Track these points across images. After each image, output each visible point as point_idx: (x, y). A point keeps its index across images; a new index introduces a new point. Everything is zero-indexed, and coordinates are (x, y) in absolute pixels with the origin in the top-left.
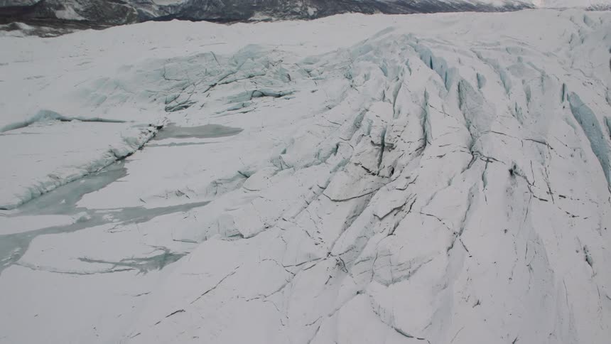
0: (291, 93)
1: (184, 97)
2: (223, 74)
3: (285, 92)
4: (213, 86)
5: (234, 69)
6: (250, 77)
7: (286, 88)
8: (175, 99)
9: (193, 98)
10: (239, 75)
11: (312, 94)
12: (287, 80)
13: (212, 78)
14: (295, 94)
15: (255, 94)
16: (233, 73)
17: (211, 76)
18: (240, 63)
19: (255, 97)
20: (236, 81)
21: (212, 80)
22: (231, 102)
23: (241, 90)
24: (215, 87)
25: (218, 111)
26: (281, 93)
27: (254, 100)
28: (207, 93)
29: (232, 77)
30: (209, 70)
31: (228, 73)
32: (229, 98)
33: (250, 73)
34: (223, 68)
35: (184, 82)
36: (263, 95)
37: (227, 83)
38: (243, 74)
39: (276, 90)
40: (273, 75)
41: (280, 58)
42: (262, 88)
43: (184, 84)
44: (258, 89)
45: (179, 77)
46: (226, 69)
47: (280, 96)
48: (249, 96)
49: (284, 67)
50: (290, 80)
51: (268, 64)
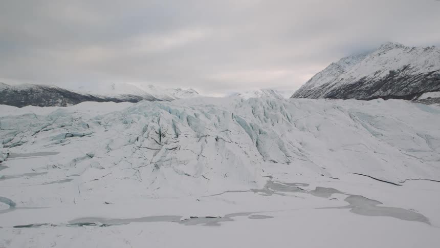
0: (91, 134)
1: (17, 139)
2: (44, 125)
3: (87, 133)
4: (37, 132)
5: (51, 122)
6: (62, 127)
7: (88, 131)
8: (10, 141)
9: (24, 139)
10: (54, 126)
11: (106, 132)
12: (87, 127)
14: (94, 134)
15: (68, 135)
16: (50, 125)
17: (34, 127)
18: (54, 120)
19: (68, 137)
20: (53, 129)
21: (36, 129)
22: (52, 140)
23: (58, 134)
24: (39, 133)
25: (46, 145)
26: (85, 134)
27: (67, 138)
28: (34, 136)
29: (48, 127)
30: (33, 123)
31: (46, 125)
32: (51, 137)
33: (61, 124)
34: (42, 122)
35: (16, 130)
36: (73, 136)
37: (47, 130)
38: (57, 125)
39: (82, 133)
40: (77, 125)
41: (80, 116)
42: (71, 132)
43: (14, 132)
45: (12, 128)
46: (45, 123)
47: (83, 136)
48: (64, 136)
49: (83, 120)
50: (89, 127)
51: (72, 119)
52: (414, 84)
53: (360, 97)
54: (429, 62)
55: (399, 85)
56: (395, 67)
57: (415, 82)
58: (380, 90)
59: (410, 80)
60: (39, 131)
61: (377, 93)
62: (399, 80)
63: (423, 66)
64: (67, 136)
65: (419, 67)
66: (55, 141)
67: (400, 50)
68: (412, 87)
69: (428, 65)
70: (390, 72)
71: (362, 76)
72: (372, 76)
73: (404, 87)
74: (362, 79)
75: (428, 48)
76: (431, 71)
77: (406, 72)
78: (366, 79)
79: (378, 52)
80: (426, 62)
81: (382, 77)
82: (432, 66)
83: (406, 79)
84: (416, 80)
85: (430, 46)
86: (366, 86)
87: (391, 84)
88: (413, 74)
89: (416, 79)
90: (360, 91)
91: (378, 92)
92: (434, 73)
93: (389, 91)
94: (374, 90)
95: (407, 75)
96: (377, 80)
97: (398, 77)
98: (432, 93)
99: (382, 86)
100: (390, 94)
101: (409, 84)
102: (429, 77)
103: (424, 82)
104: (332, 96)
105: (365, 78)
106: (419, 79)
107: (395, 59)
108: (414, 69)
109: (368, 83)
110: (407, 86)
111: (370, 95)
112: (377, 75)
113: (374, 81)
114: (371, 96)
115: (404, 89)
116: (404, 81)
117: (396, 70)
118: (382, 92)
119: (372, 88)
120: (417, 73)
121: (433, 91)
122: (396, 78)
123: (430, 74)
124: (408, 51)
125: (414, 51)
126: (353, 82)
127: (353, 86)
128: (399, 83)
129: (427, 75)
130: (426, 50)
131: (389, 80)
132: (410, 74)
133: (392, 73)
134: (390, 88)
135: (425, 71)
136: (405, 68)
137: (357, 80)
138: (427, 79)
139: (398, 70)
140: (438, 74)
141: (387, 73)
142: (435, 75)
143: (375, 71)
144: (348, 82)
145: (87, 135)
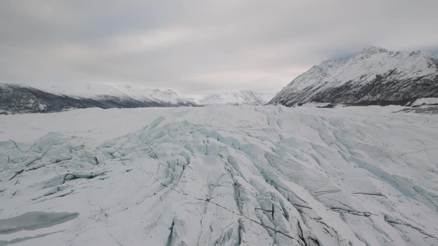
0: (103, 174)
2: (29, 160)
3: (97, 173)
4: (19, 173)
5: (39, 155)
6: (57, 162)
7: (97, 170)
10: (45, 160)
11: (127, 173)
12: (95, 162)
13: (15, 165)
14: (108, 175)
15: (68, 177)
16: (39, 159)
17: (15, 163)
18: (45, 150)
19: (68, 180)
20: (44, 166)
21: (17, 167)
22: (45, 187)
23: (52, 175)
24: (22, 174)
25: (34, 198)
26: (93, 175)
27: (67, 183)
28: (15, 180)
29: (38, 163)
30: (12, 157)
31: (33, 160)
32: (43, 183)
33: (56, 157)
34: (27, 155)
36: (75, 177)
37: (34, 169)
38: (49, 160)
39: (88, 172)
40: (79, 159)
41: (81, 143)
42: (73, 171)
44: (71, 172)
46: (32, 156)
47: (91, 177)
48: (62, 180)
49: (87, 150)
50: (98, 163)
51: (71, 149)
52: (405, 89)
53: (349, 102)
54: (417, 67)
55: (389, 90)
56: (381, 72)
57: (405, 87)
58: (369, 94)
59: (399, 84)
60: (22, 171)
61: (366, 98)
62: (388, 84)
63: (411, 71)
64: (66, 178)
65: (407, 72)
66: (48, 189)
67: (384, 54)
68: (402, 92)
69: (415, 70)
70: (377, 76)
71: (348, 80)
72: (358, 80)
73: (394, 92)
74: (347, 83)
75: (414, 53)
76: (420, 76)
77: (393, 76)
78: (352, 83)
79: (361, 55)
80: (414, 67)
81: (369, 81)
82: (420, 71)
83: (394, 84)
84: (405, 85)
85: (416, 51)
86: (353, 90)
87: (379, 88)
88: (401, 79)
89: (406, 83)
90: (348, 95)
91: (366, 96)
92: (424, 78)
93: (378, 96)
94: (362, 95)
95: (395, 80)
96: (364, 84)
97: (386, 82)
98: (426, 99)
99: (370, 90)
100: (379, 99)
101: (399, 89)
102: (418, 82)
103: (414, 88)
104: (318, 99)
105: (351, 81)
106: (408, 84)
107: (380, 63)
108: (402, 74)
109: (355, 87)
110: (397, 91)
111: (358, 99)
112: (363, 79)
113: (361, 85)
114: (359, 101)
115: (394, 94)
116: (393, 86)
117: (382, 75)
118: (370, 96)
119: (360, 92)
120: (405, 78)
121: (427, 97)
122: (384, 83)
123: (419, 79)
124: (392, 55)
125: (398, 55)
126: (338, 85)
127: (339, 89)
128: (388, 88)
129: (417, 80)
130: (411, 54)
132: (397, 78)
133: (379, 78)
134: (379, 93)
135: (415, 77)
136: (392, 72)
137: (343, 83)
138: (416, 83)
139: (385, 74)
140: (428, 80)
141: (374, 77)
142: (424, 80)
143: (360, 75)
144: (333, 85)
145: (96, 176)
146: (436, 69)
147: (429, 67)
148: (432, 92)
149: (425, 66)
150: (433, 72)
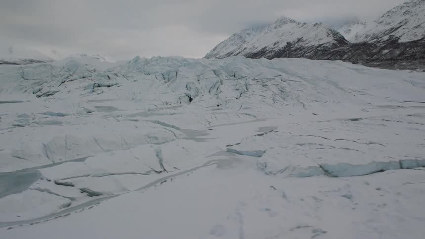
52: (309, 54)
54: (319, 36)
55: (296, 55)
56: (291, 40)
57: (309, 52)
59: (305, 50)
60: (65, 81)
62: (296, 50)
63: (314, 39)
64: (95, 86)
65: (311, 39)
66: (89, 90)
67: (294, 25)
69: (318, 38)
70: (287, 43)
71: (264, 47)
72: (272, 46)
74: (263, 49)
75: (317, 24)
76: (321, 44)
77: (301, 43)
78: (267, 49)
79: (275, 25)
80: (316, 36)
81: (281, 47)
82: (321, 39)
83: (301, 50)
84: (309, 51)
85: (318, 23)
86: (268, 55)
87: (289, 53)
88: (306, 46)
92: (323, 45)
95: (301, 46)
96: (276, 49)
97: (295, 48)
99: (282, 55)
101: (304, 54)
102: (319, 49)
103: (316, 53)
105: (266, 48)
106: (311, 50)
107: (290, 32)
108: (307, 42)
109: (269, 52)
110: (302, 56)
112: (276, 46)
113: (274, 51)
117: (292, 42)
119: (273, 57)
120: (309, 45)
122: (293, 49)
123: (320, 46)
124: (300, 25)
125: (305, 26)
126: (256, 51)
127: (256, 54)
128: (296, 53)
129: (318, 47)
130: (315, 25)
131: (288, 50)
132: (303, 45)
133: (289, 44)
135: (316, 44)
136: (299, 40)
137: (259, 49)
138: (317, 50)
139: (294, 42)
140: (326, 47)
141: (285, 44)
142: (324, 47)
143: (274, 42)
144: (251, 51)
145: (112, 85)
146: (333, 38)
147: (328, 36)
148: (329, 56)
149: (325, 35)
150: (331, 40)
